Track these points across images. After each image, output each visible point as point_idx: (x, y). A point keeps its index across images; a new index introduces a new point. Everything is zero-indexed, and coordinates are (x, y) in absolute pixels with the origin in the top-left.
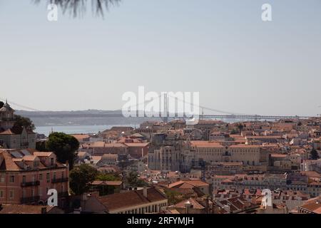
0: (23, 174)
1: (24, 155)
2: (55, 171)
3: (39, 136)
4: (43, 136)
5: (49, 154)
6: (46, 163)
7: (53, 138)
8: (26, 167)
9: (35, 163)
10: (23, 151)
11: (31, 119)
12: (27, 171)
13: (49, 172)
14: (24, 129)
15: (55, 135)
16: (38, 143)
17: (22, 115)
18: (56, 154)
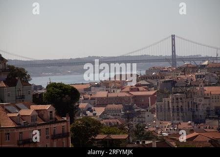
0: (20, 131)
1: (19, 109)
2: (53, 126)
3: (36, 87)
4: (41, 87)
5: (47, 107)
6: (45, 117)
7: (51, 89)
8: (22, 123)
9: (32, 117)
10: (20, 105)
11: (26, 69)
12: (24, 127)
13: (48, 126)
14: (19, 81)
15: (52, 86)
16: (35, 96)
17: (16, 66)
18: (54, 106)
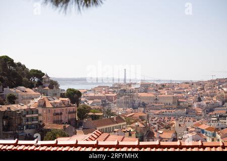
0: (54, 109)
1: (54, 99)
2: (69, 108)
3: (62, 90)
4: (64, 90)
5: (67, 99)
6: (66, 103)
7: (69, 91)
8: (55, 105)
9: (60, 103)
10: (54, 98)
12: (56, 108)
13: (67, 108)
14: (55, 87)
15: (70, 90)
16: (61, 94)
17: (54, 80)
18: (70, 99)
